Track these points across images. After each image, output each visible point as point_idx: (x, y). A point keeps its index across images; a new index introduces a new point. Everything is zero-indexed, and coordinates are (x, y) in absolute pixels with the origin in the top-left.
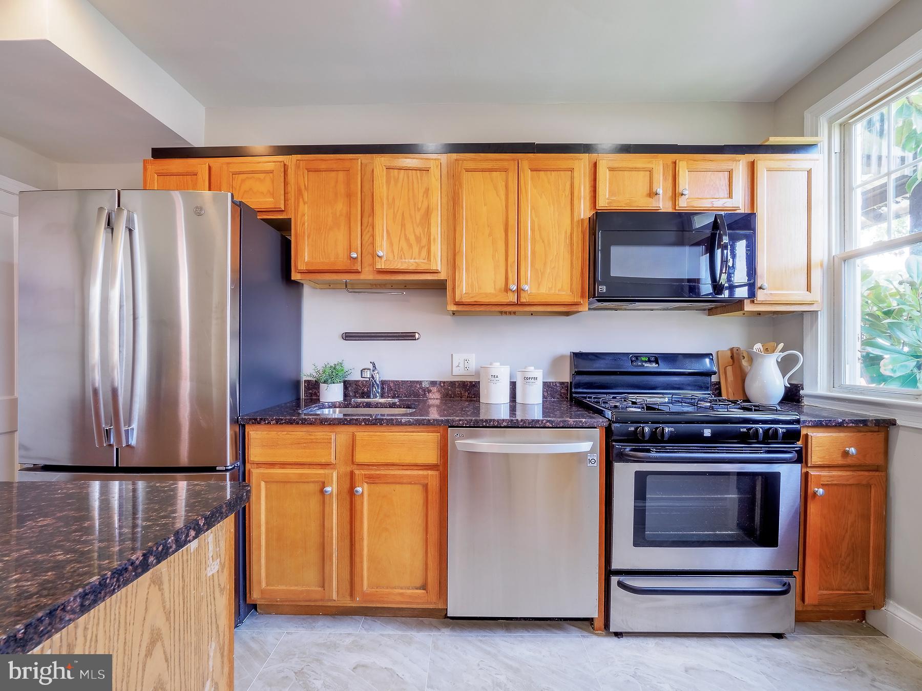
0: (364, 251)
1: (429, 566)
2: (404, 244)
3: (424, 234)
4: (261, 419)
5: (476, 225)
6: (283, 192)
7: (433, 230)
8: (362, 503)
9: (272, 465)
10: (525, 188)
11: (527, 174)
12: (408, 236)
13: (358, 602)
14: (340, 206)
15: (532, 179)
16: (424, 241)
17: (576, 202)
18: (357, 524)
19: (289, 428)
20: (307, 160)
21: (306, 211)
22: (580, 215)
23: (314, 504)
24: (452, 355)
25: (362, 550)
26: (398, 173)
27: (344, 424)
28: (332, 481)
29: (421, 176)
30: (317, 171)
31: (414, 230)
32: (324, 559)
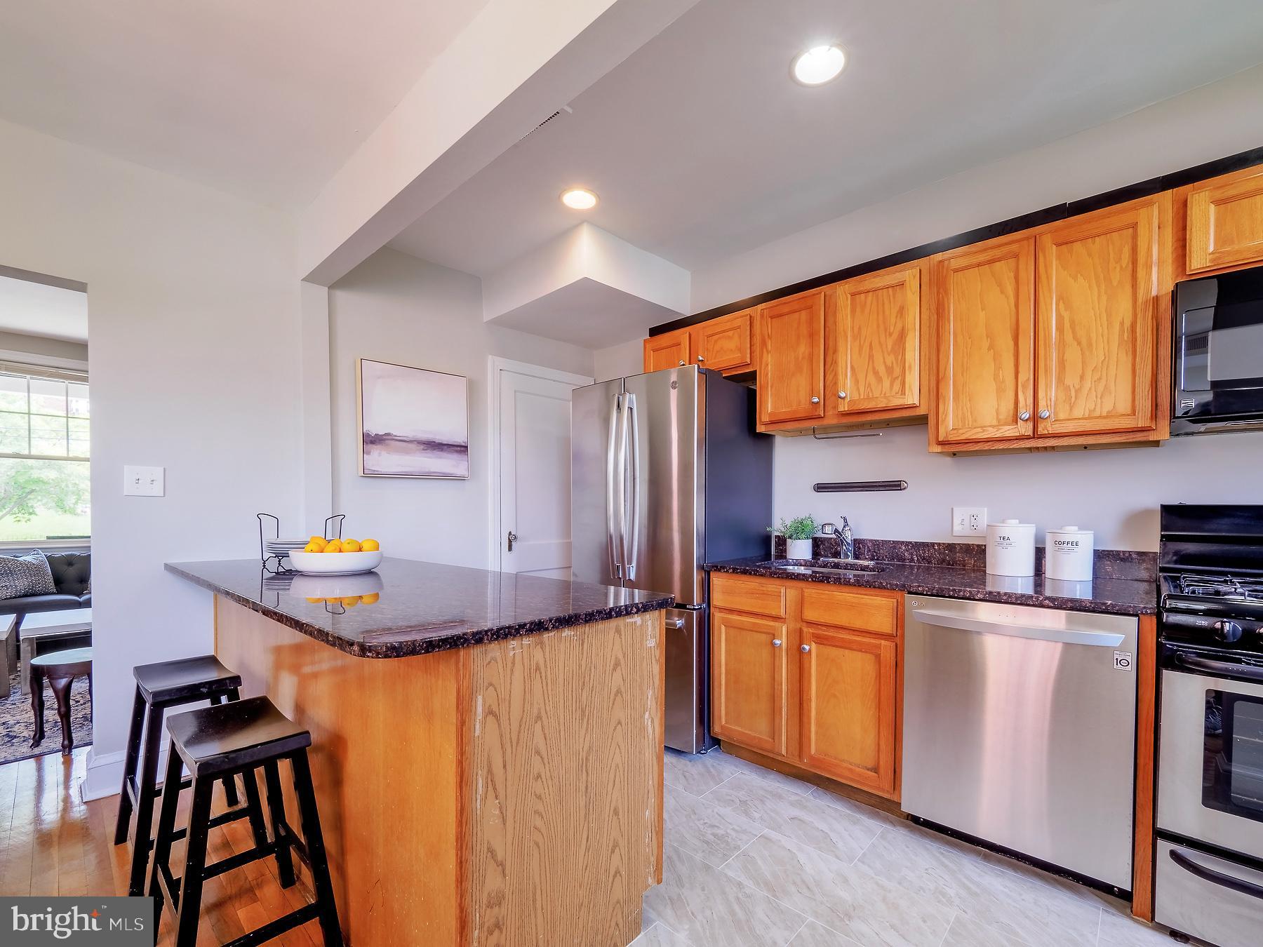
0: (827, 393)
1: (881, 747)
2: (871, 378)
3: (897, 363)
4: (721, 567)
5: (969, 338)
6: (749, 346)
7: (908, 356)
8: (810, 662)
9: (731, 611)
10: (1046, 272)
11: (1051, 252)
12: (877, 368)
13: (804, 765)
14: (803, 349)
15: (1059, 257)
16: (897, 371)
17: (1141, 273)
18: (805, 684)
19: (744, 577)
20: (771, 307)
21: (769, 361)
22: (1149, 290)
23: (765, 653)
24: (952, 509)
25: (809, 711)
26: (866, 298)
27: (792, 578)
28: (782, 634)
29: (894, 295)
30: (781, 315)
31: (884, 359)
32: (774, 712)
